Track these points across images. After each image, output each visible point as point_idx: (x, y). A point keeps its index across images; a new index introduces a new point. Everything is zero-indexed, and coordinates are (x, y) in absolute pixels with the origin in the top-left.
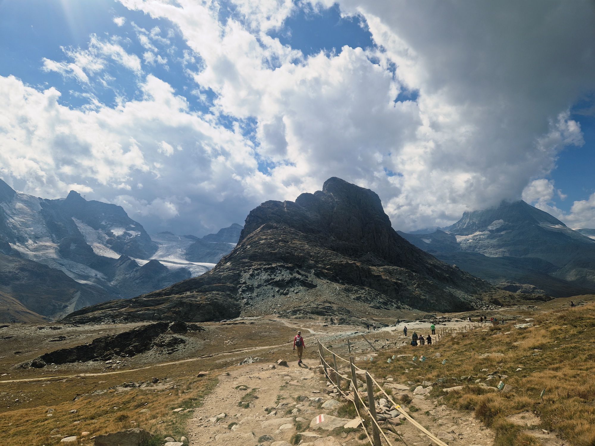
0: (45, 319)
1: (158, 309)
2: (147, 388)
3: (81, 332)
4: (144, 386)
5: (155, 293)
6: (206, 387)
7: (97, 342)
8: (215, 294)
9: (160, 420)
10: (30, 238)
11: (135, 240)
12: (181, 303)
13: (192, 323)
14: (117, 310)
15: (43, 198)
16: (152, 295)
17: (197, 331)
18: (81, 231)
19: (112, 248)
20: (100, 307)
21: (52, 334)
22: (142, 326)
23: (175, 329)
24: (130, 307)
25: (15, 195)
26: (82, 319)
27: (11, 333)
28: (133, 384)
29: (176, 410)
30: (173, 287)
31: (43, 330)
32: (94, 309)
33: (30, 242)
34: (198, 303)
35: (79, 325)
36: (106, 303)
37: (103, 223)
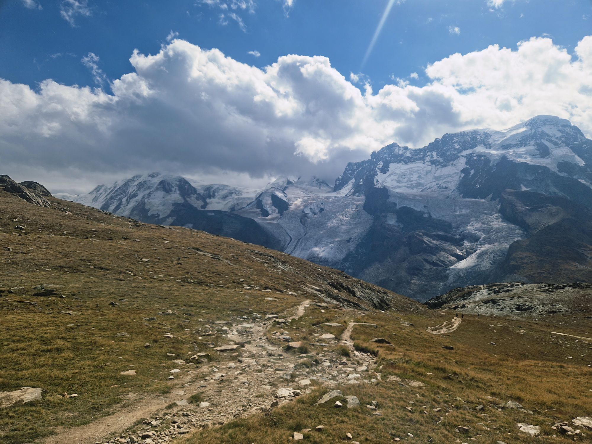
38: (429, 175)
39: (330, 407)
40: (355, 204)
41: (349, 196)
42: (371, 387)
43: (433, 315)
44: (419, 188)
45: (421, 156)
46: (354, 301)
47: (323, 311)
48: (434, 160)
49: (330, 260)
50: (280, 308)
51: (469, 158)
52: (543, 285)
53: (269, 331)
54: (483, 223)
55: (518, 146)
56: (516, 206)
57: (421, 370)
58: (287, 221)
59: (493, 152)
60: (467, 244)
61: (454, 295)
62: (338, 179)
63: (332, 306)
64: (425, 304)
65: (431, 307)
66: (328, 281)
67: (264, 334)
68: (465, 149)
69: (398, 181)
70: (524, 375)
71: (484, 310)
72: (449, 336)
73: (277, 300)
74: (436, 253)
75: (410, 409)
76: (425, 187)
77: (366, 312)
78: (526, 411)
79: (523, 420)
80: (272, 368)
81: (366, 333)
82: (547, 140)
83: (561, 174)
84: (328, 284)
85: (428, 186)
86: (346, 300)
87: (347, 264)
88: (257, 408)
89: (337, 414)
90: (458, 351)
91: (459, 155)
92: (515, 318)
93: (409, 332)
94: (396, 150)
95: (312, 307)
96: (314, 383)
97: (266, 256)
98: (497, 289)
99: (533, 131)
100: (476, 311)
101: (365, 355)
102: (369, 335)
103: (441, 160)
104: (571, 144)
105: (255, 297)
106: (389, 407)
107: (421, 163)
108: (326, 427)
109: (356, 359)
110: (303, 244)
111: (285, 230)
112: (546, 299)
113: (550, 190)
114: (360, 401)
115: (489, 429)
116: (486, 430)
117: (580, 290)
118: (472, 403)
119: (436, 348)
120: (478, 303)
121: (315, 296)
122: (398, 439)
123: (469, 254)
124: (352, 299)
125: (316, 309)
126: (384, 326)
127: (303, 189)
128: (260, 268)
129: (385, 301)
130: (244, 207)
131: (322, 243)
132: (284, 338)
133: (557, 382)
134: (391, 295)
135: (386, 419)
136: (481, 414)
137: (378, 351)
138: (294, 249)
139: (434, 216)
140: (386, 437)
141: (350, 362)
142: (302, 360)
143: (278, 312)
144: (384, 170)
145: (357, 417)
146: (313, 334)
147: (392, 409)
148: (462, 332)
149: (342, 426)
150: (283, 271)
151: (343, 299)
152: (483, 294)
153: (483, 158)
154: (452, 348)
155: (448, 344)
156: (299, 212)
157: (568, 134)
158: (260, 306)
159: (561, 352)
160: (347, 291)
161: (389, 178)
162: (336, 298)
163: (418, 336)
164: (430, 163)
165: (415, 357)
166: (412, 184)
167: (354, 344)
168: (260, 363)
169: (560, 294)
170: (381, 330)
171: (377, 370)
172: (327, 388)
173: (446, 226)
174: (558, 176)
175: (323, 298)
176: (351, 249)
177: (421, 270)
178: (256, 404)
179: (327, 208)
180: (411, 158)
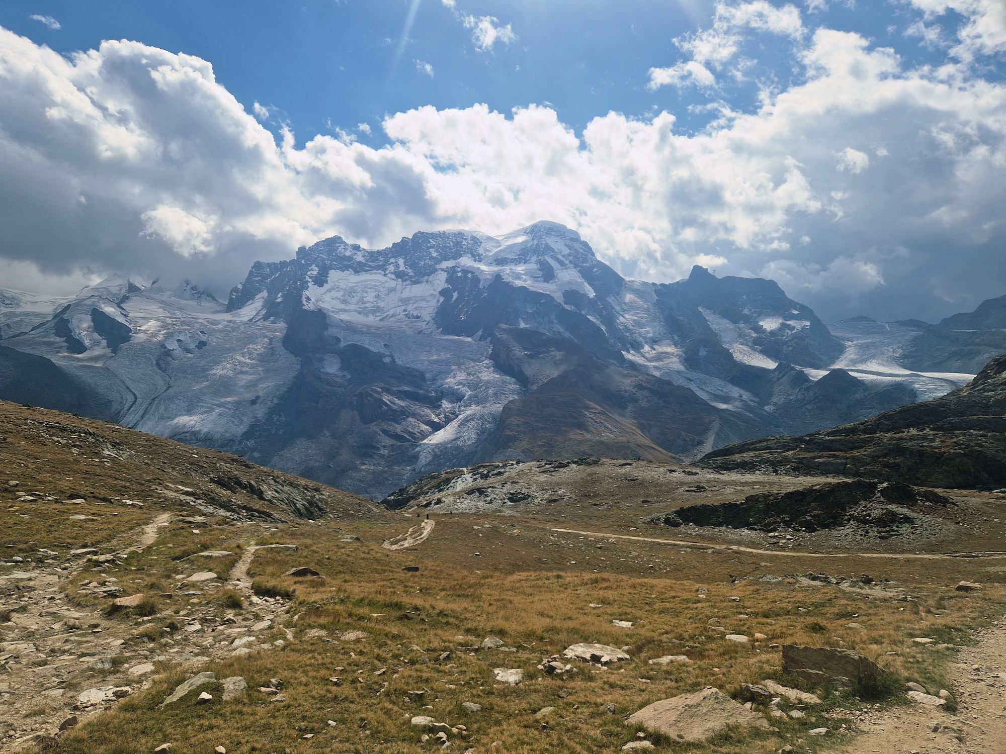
0: (674, 458)
1: (853, 457)
2: (852, 589)
3: (727, 482)
4: (846, 585)
5: (845, 429)
6: (981, 612)
7: (752, 501)
8: (977, 435)
9: (889, 649)
10: (646, 343)
11: (799, 337)
12: (899, 450)
13: (925, 488)
14: (779, 453)
15: (658, 283)
16: (839, 431)
17: (939, 504)
18: (714, 327)
19: (762, 352)
20: (751, 447)
21: (686, 481)
22: (826, 484)
23: (890, 495)
24: (801, 449)
25: (623, 283)
26: (726, 463)
27: (635, 474)
28: (826, 578)
29: (918, 640)
30: (880, 419)
31: (674, 474)
32: (743, 449)
33: (647, 348)
34: (936, 450)
35: (722, 472)
36: (761, 441)
37: (746, 311)
38: (392, 294)
39: (188, 706)
40: (266, 336)
41: (255, 322)
42: (273, 656)
43: (394, 519)
44: (378, 314)
45: (381, 263)
46: (261, 509)
47: (196, 531)
48: (400, 272)
49: (217, 436)
50: (104, 534)
51: (451, 272)
52: (543, 463)
53: (71, 582)
54: (468, 374)
55: (517, 262)
56: (513, 350)
57: (364, 611)
58: (127, 363)
59: (484, 268)
60: (446, 405)
61: (425, 485)
62: (235, 290)
63: (214, 520)
64: (383, 502)
65: (391, 507)
66: (212, 475)
67: (61, 588)
68: (446, 259)
69: (344, 302)
70: (510, 596)
71: (467, 504)
72: (416, 549)
73: (99, 519)
74: (401, 419)
75: (336, 680)
76: (385, 314)
77: (279, 525)
78: (507, 649)
79: (501, 662)
80: (71, 654)
81: (278, 561)
82: (552, 257)
83: (567, 307)
84: (212, 480)
85: (391, 312)
86: (244, 508)
87: (250, 443)
88: (25, 738)
89: (200, 717)
90: (426, 573)
91: (438, 267)
92: (508, 512)
93: (351, 551)
94: (341, 248)
95: (174, 526)
96: (161, 666)
97: (75, 432)
98: (485, 472)
99: (536, 242)
100: (456, 507)
101: (272, 600)
102: (282, 565)
103: (410, 272)
104: (581, 267)
105: (44, 516)
106: (300, 683)
107: (380, 274)
108: (175, 744)
109: (254, 609)
110: (162, 408)
111: (123, 382)
112: (546, 482)
113: (554, 329)
114: (247, 683)
115: (453, 687)
116: (450, 689)
117: (586, 467)
118: (434, 650)
119: (392, 571)
120: (459, 495)
121: (183, 505)
122: (309, 736)
123: (448, 420)
124: (257, 504)
125: (182, 528)
126: (311, 545)
127: (162, 302)
128: (60, 456)
129: (317, 504)
130: (26, 333)
131: (203, 406)
132: (104, 592)
133: (552, 599)
134: (327, 493)
135: (292, 705)
136: (446, 665)
137: (294, 590)
138: (142, 417)
139: (399, 362)
140: (289, 737)
141: (241, 618)
142: (141, 629)
143: (99, 542)
144: (320, 281)
145: (240, 713)
146: (174, 575)
147: (306, 685)
148: (434, 542)
149: (210, 735)
150: (114, 460)
151: (239, 507)
152: (465, 481)
153: (469, 275)
154: (417, 569)
155: (411, 563)
156: (153, 347)
157: (578, 252)
158: (57, 535)
159: (563, 555)
160: (248, 492)
161: (329, 295)
162: (226, 506)
163: (366, 556)
164: (393, 276)
165: (356, 590)
166: (366, 308)
167: (253, 583)
168: (44, 647)
169: (564, 474)
170: (305, 554)
171: (288, 625)
172: (186, 672)
173: (415, 377)
174: (564, 309)
175: (200, 507)
176: (259, 415)
177: (378, 449)
178: (26, 730)
179: (213, 341)
180: (365, 265)
